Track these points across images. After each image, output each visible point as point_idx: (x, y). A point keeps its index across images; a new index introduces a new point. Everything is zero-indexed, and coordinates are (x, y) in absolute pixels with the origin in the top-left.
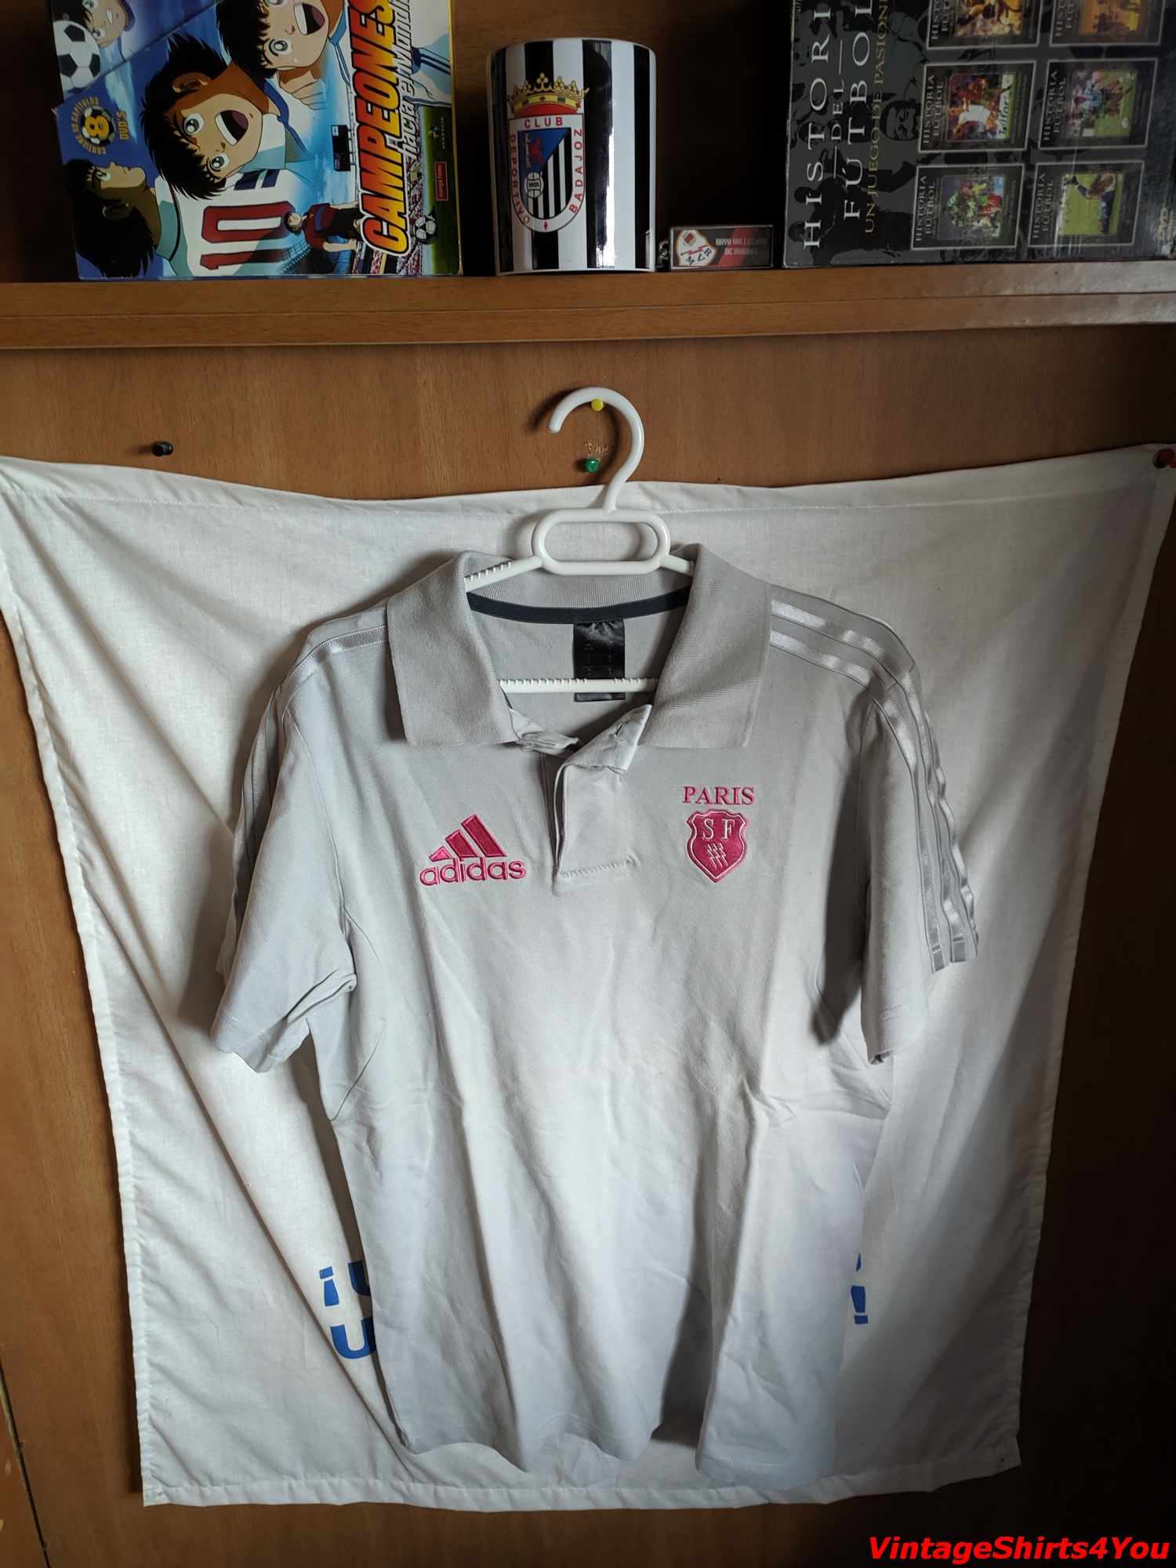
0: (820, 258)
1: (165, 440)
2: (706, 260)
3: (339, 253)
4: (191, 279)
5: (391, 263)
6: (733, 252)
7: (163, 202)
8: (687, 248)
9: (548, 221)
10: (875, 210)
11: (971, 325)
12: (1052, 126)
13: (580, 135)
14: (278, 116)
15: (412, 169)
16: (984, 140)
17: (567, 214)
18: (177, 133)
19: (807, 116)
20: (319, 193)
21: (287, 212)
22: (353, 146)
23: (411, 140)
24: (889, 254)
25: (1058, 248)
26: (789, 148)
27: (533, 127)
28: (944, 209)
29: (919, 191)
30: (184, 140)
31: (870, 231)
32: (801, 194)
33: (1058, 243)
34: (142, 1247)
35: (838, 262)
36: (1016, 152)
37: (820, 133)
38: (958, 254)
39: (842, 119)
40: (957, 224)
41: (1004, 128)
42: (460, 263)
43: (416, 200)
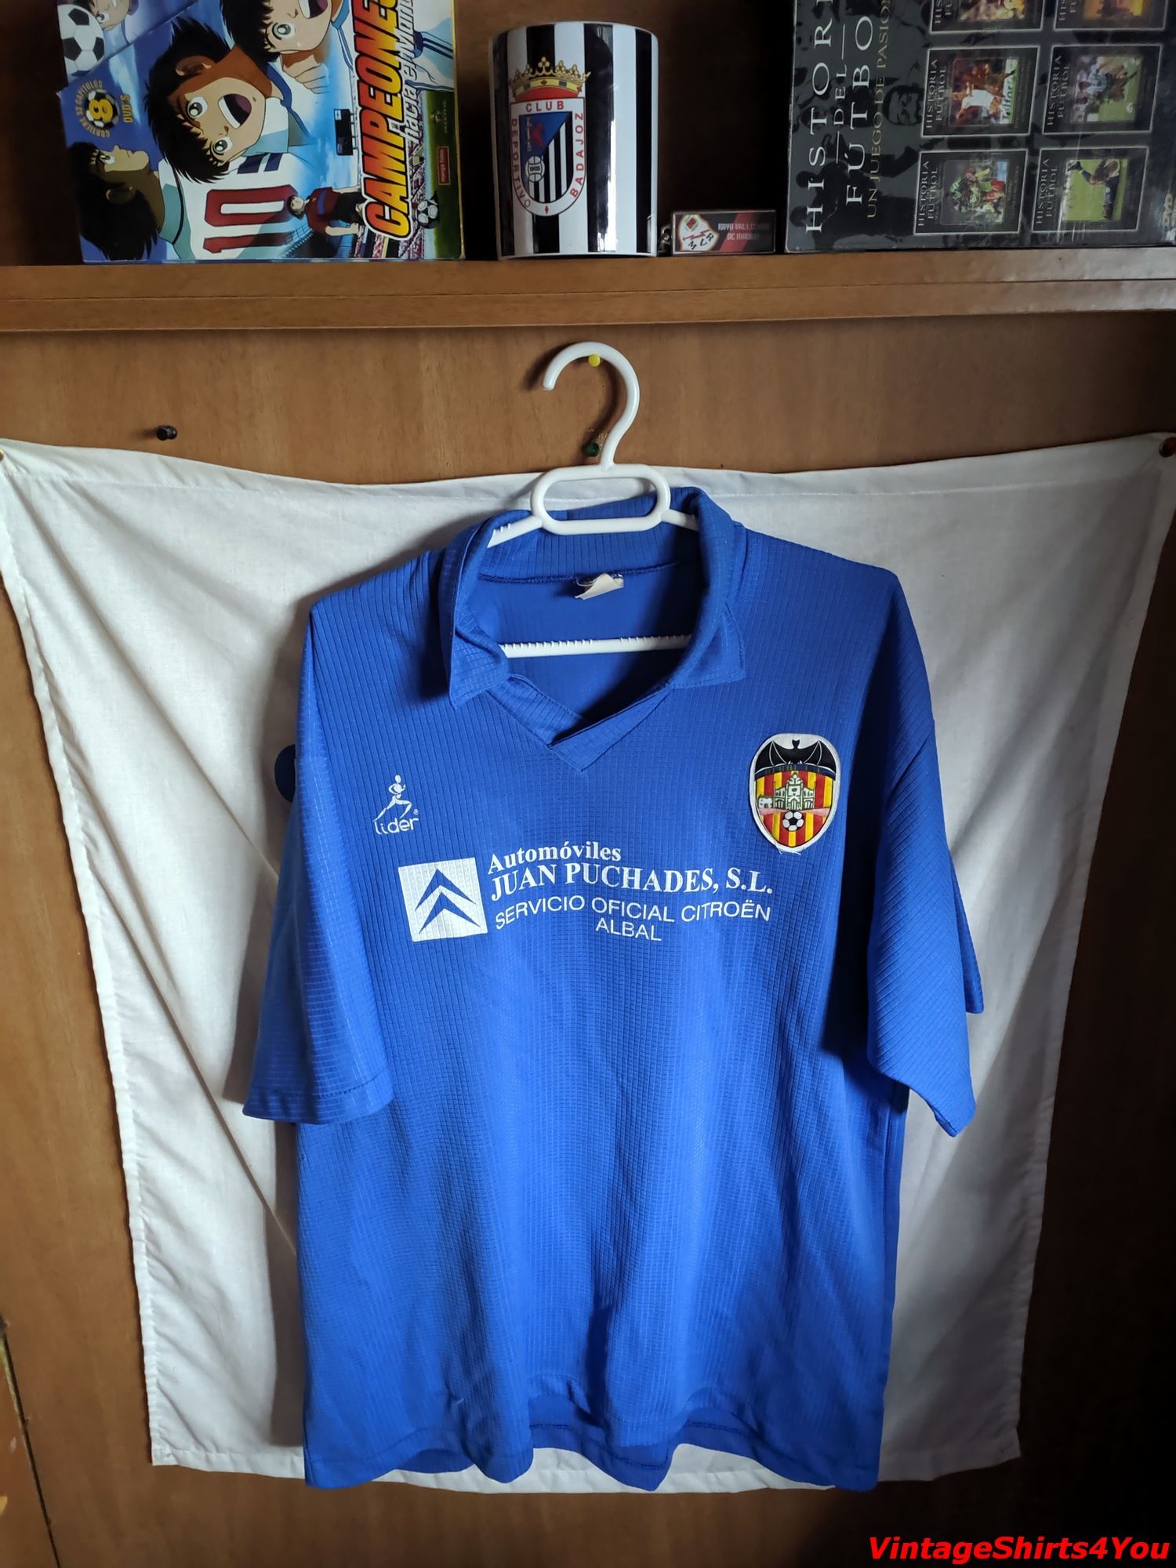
0: (823, 244)
1: (170, 424)
2: (709, 245)
3: (342, 237)
4: (194, 262)
5: (393, 248)
6: (735, 237)
7: (166, 185)
8: (690, 233)
9: (549, 205)
10: (878, 194)
11: (975, 310)
12: (1056, 110)
13: (581, 118)
14: (281, 101)
15: (414, 153)
16: (987, 125)
17: (567, 198)
18: (180, 116)
19: (810, 100)
20: (322, 177)
21: (289, 196)
22: (356, 130)
23: (413, 124)
24: (891, 239)
25: (1061, 234)
26: (791, 133)
27: (534, 111)
28: (947, 195)
29: (922, 176)
30: (187, 124)
31: (873, 216)
32: (803, 179)
33: (1062, 229)
34: (147, 1225)
35: (840, 247)
36: (1022, 137)
37: (822, 118)
38: (961, 240)
39: (844, 104)
40: (960, 209)
41: (1008, 114)
42: (463, 247)
43: (418, 185)
